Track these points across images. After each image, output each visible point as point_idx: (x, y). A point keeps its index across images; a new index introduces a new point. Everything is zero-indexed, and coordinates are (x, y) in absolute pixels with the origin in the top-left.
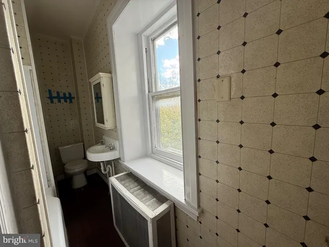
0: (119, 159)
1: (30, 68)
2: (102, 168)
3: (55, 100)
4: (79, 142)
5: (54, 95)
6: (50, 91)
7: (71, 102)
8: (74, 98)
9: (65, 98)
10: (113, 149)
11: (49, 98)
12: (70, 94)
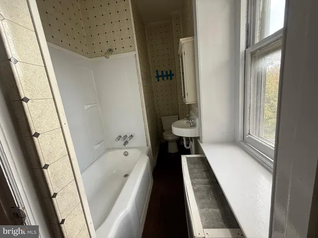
0: (198, 138)
1: (134, 53)
2: (185, 143)
3: (161, 79)
4: (176, 115)
5: (160, 74)
6: (157, 71)
7: (171, 79)
8: (173, 75)
9: (167, 76)
10: (193, 126)
11: (156, 77)
12: (171, 71)
